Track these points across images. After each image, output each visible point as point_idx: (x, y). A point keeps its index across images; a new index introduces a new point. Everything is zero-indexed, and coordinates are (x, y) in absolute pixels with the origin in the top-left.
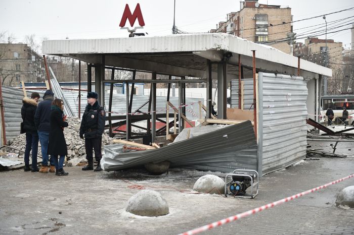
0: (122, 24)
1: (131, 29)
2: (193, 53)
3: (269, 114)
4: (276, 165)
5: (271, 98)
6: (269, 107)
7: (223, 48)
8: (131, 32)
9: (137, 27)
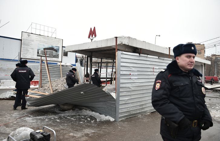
0: (89, 37)
1: (92, 38)
2: (112, 47)
3: (131, 79)
4: (139, 112)
5: (133, 69)
6: (130, 74)
7: (123, 43)
8: (92, 40)
9: (94, 38)
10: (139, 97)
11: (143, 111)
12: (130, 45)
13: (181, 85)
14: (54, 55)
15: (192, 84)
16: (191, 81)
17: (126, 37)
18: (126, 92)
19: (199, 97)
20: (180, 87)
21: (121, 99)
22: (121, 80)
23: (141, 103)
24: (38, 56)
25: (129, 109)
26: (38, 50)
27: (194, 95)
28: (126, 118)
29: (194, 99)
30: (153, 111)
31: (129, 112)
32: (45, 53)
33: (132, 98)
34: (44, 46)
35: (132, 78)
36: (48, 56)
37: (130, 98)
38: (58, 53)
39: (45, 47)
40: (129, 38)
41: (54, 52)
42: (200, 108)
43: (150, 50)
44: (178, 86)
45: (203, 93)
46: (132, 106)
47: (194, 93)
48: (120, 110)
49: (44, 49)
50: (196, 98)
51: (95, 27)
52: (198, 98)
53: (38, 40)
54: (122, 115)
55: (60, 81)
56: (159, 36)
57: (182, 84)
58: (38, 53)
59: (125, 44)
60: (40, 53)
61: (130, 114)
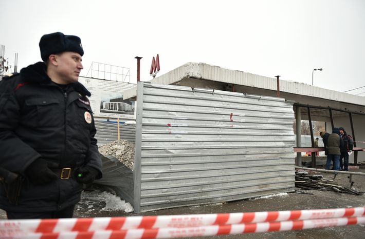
0: (151, 73)
3: (170, 134)
4: (192, 198)
5: (177, 115)
6: (169, 125)
7: (191, 76)
8: (154, 76)
9: (157, 72)
10: (193, 169)
11: (203, 197)
12: (205, 77)
13: (41, 104)
14: (126, 110)
15: (66, 103)
16: (66, 99)
17: (195, 64)
18: (157, 159)
19: (76, 127)
20: (38, 108)
21: (144, 170)
22: (143, 135)
23: (199, 181)
24: (101, 111)
25: (166, 192)
26: (102, 103)
27: (67, 123)
28: (159, 209)
29: (65, 129)
30: (231, 200)
31: (168, 198)
32: (112, 106)
33: (173, 169)
34: (111, 96)
35: (172, 132)
36: (117, 111)
37: (168, 170)
38: (133, 106)
39: (112, 98)
40: (203, 65)
41: (126, 105)
42: (74, 146)
43: (254, 88)
44: (35, 106)
45: (87, 121)
46: (173, 185)
47: (68, 119)
48: (142, 192)
49: (111, 101)
50: (70, 128)
51: (158, 55)
52: (73, 128)
53: (101, 87)
54: (150, 202)
55: (107, 147)
56: (321, 70)
57: (44, 102)
58: (102, 107)
59: (194, 76)
60: (104, 107)
61: (169, 201)
